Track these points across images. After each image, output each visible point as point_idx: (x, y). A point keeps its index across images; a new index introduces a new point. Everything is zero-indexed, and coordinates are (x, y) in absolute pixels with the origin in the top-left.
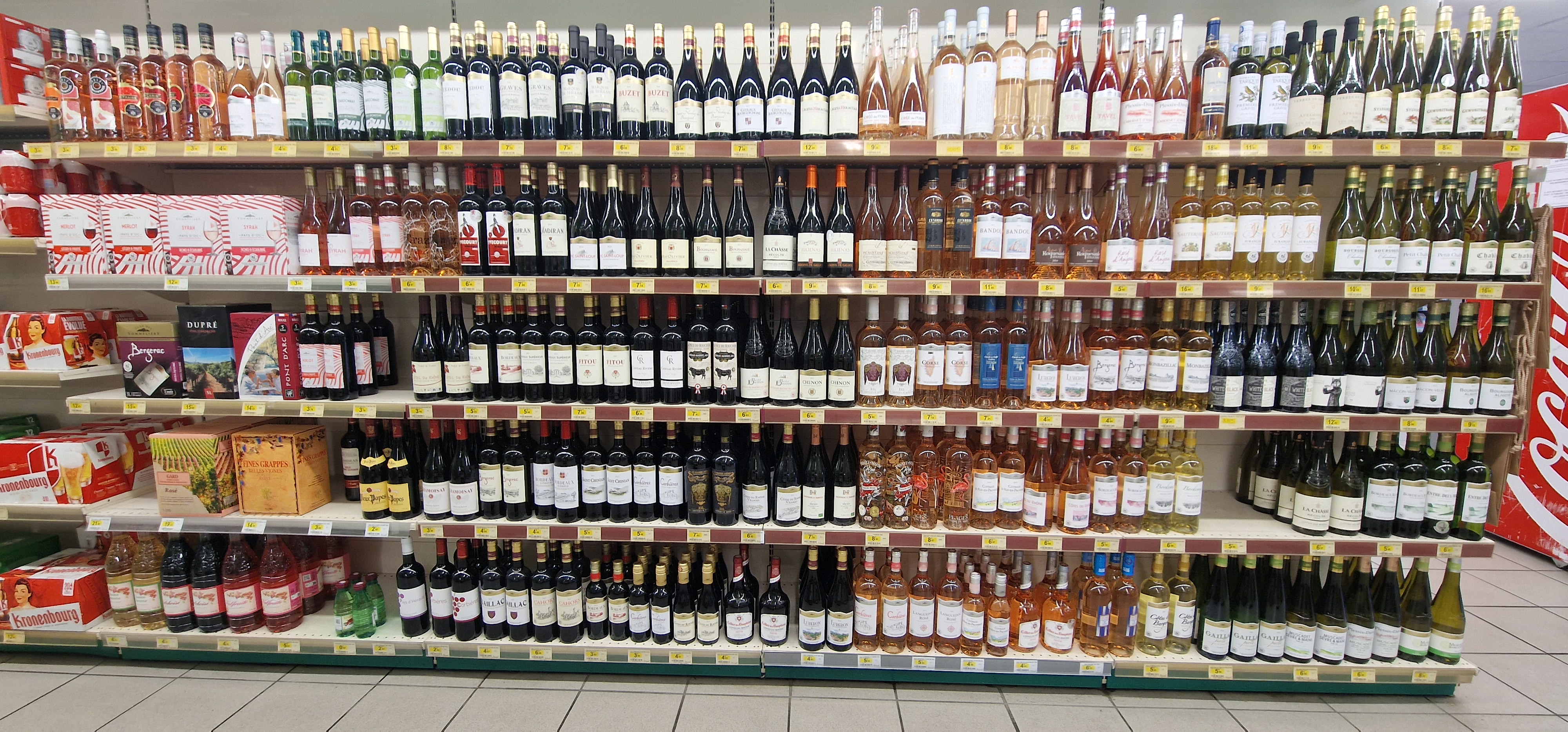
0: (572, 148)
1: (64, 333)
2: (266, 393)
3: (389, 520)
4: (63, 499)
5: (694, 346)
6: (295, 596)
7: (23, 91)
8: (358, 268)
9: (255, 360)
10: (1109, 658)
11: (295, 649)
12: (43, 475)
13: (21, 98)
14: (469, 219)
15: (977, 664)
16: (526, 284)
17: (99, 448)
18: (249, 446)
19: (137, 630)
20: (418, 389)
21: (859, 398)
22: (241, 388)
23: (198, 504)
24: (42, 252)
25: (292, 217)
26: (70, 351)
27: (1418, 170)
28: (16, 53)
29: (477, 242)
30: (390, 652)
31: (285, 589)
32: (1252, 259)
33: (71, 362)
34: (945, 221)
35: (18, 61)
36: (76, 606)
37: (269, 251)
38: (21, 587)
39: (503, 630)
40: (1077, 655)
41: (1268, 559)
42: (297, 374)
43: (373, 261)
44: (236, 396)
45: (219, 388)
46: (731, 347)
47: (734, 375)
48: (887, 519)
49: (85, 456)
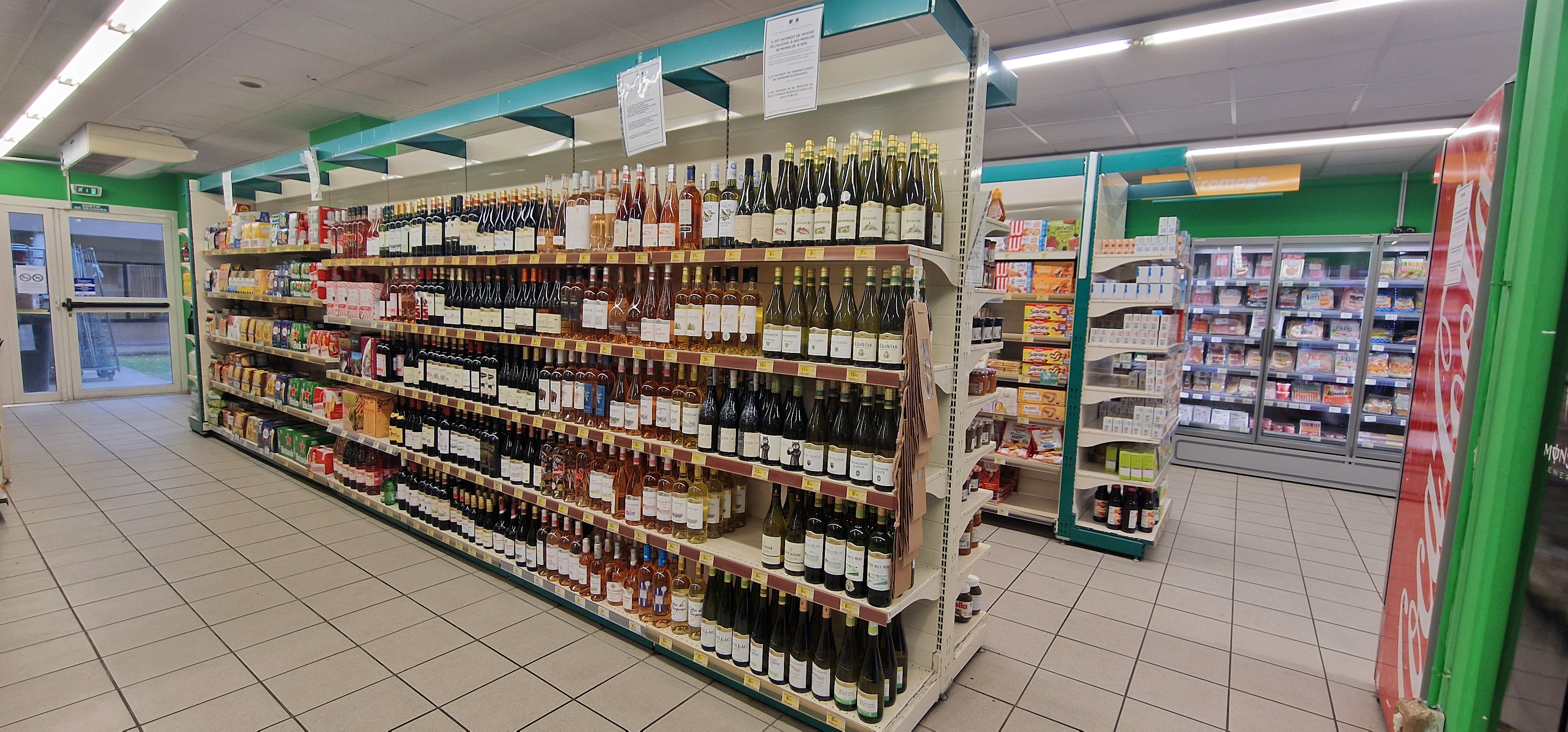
0: (440, 260)
1: (330, 341)
2: (368, 376)
3: (396, 446)
4: (326, 416)
5: (484, 370)
6: (377, 479)
7: (326, 237)
8: (393, 318)
9: (365, 359)
10: (650, 625)
11: (368, 504)
12: (322, 404)
13: (325, 241)
14: (417, 296)
15: (581, 601)
16: (428, 330)
17: (340, 395)
18: (366, 400)
19: (338, 482)
20: (406, 381)
21: (538, 411)
22: (362, 373)
23: (351, 425)
24: (325, 305)
25: (378, 293)
26: (332, 350)
27: (847, 269)
28: (325, 222)
29: (420, 307)
30: (391, 515)
31: (372, 474)
32: (726, 338)
33: (332, 355)
34: (569, 303)
35: (326, 225)
36: (323, 465)
37: (369, 309)
38: (314, 453)
39: (423, 516)
40: (634, 618)
41: (739, 580)
42: (375, 369)
43: (396, 315)
44: (360, 375)
45: (357, 371)
46: (493, 372)
47: (494, 388)
48: (551, 492)
49: (333, 397)
